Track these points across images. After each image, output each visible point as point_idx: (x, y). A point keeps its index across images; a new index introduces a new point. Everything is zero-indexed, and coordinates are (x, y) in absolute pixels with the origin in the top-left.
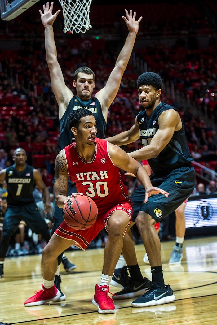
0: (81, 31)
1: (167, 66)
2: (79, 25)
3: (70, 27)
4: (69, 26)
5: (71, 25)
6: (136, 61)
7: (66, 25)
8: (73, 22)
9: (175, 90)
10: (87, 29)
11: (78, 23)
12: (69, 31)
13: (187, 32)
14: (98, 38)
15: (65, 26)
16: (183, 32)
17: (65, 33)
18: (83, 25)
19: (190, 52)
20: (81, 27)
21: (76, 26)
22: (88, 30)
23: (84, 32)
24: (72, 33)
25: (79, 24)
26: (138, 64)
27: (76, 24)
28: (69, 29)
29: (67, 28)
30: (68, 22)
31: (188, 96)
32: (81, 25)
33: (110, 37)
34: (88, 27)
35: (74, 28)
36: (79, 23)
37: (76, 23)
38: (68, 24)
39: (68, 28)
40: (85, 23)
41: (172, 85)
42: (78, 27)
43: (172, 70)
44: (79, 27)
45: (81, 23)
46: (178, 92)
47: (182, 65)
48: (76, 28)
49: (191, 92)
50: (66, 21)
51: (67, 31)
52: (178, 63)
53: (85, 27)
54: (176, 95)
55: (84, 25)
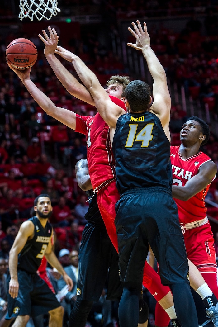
0: (45, 17)
1: (174, 61)
2: (41, 9)
3: (29, 12)
4: (27, 10)
5: (30, 10)
6: (128, 55)
7: (22, 9)
8: (32, 5)
9: (187, 97)
10: (53, 14)
11: (40, 5)
12: (27, 17)
13: (203, 9)
14: (69, 21)
15: (21, 11)
16: (198, 9)
17: (21, 20)
18: (47, 8)
19: (208, 39)
20: (45, 11)
21: (37, 10)
22: (55, 15)
23: (49, 19)
24: (32, 20)
25: (42, 7)
26: (130, 59)
27: (37, 7)
28: (27, 15)
29: (23, 14)
30: (25, 3)
31: (207, 106)
32: (44, 8)
33: (87, 20)
34: (56, 12)
35: (34, 12)
36: (42, 5)
37: (36, 5)
38: (25, 7)
39: (25, 12)
40: (50, 6)
41: (183, 89)
42: (40, 10)
43: (182, 67)
44: (42, 12)
45: (44, 6)
46: (191, 100)
47: (196, 59)
48: (37, 13)
49: (211, 99)
50: (23, 3)
51: (23, 17)
52: (190, 56)
53: (51, 11)
54: (188, 104)
55: (49, 9)
